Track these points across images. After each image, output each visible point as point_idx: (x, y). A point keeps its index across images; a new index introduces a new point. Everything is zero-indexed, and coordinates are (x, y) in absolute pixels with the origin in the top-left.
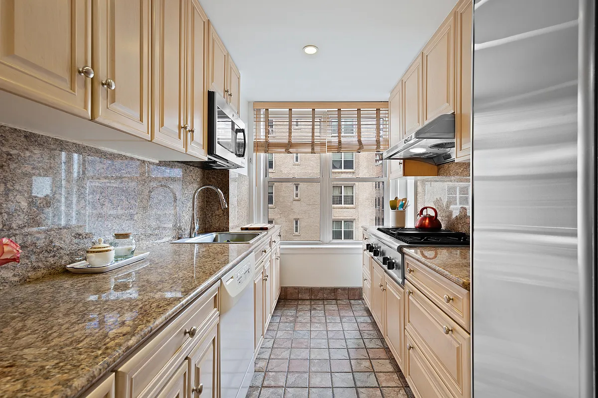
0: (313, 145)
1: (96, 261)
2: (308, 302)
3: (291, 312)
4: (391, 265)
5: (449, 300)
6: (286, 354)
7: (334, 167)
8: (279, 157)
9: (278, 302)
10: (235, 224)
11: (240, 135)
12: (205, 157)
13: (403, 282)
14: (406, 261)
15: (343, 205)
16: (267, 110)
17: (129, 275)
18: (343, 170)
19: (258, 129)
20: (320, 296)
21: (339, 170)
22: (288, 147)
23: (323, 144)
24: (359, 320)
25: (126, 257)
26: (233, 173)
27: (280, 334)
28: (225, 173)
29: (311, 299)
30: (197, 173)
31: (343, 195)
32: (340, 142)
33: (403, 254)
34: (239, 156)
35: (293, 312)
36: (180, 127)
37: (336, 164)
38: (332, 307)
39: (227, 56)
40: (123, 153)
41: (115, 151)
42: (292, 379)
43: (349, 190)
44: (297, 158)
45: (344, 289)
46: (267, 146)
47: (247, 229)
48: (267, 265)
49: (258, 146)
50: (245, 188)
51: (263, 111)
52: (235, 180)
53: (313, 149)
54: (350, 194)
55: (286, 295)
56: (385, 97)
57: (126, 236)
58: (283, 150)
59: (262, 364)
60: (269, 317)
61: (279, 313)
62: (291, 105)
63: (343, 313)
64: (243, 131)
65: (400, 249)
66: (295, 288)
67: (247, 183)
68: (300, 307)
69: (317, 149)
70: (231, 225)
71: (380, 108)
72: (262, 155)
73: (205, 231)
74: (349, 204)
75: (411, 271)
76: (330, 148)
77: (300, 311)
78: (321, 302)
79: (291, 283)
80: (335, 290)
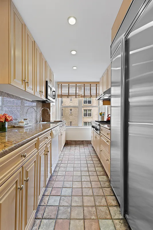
0: (76, 95)
1: (21, 124)
2: (74, 145)
3: (69, 147)
4: (97, 130)
5: (107, 134)
6: (68, 157)
7: (84, 103)
8: (65, 99)
9: (65, 144)
10: (52, 120)
11: (54, 93)
12: (45, 99)
13: (100, 134)
14: (101, 128)
15: (87, 117)
16: (61, 84)
17: (27, 129)
18: (88, 104)
19: (59, 90)
20: (78, 143)
21: (86, 104)
22: (68, 96)
23: (79, 95)
24: (89, 149)
25: (27, 125)
26: (51, 104)
27: (65, 152)
28: (49, 104)
29: (75, 144)
30: (41, 104)
31: (87, 113)
32: (84, 95)
33: (100, 126)
34: (54, 99)
35: (70, 147)
36: (40, 91)
37: (85, 102)
38: (82, 146)
39: (50, 70)
40: (25, 98)
41: (23, 98)
42: (69, 162)
43: (90, 111)
44: (71, 100)
45: (86, 141)
46: (61, 96)
47: (56, 121)
48: (62, 131)
49: (59, 96)
50: (54, 109)
51: (60, 85)
52: (52, 106)
53: (76, 97)
54: (90, 113)
55: (67, 143)
56: (98, 80)
57: (27, 119)
58: (67, 97)
59: (60, 159)
60: (62, 147)
61: (65, 147)
62: (69, 83)
63: (85, 148)
64: (55, 91)
65: (99, 125)
66: (70, 141)
67: (55, 107)
68: (72, 146)
69: (77, 97)
70: (51, 120)
71: (97, 84)
72: (60, 99)
73: (43, 121)
74: (89, 116)
75: (101, 130)
76: (81, 96)
77: (72, 147)
78: (78, 145)
79: (69, 139)
80: (83, 141)
